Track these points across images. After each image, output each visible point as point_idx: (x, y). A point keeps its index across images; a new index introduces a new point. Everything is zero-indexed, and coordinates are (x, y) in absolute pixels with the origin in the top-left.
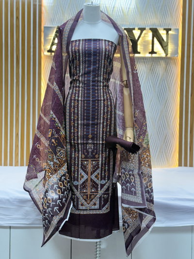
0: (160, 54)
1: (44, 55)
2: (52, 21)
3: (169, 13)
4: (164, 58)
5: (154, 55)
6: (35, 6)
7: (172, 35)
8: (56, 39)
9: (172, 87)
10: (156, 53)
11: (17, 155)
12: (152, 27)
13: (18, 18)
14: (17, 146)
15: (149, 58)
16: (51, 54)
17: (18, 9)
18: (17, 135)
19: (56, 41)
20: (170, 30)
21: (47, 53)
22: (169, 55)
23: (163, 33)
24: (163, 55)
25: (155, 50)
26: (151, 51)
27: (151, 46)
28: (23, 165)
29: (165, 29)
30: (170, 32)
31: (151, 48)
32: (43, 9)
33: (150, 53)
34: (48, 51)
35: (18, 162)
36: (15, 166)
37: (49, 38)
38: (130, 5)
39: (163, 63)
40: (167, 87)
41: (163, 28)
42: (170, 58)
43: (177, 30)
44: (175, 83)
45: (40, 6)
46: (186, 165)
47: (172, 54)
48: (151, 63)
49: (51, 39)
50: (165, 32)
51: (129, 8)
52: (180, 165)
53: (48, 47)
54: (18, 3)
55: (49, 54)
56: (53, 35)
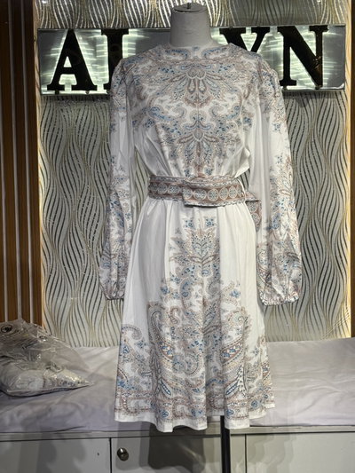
1: (41, 95)
4: (314, 92)
5: (289, 88)
7: (330, 39)
8: (67, 59)
9: (333, 157)
10: (294, 83)
12: (283, 24)
16: (57, 93)
19: (67, 64)
20: (324, 28)
21: (46, 91)
22: (325, 87)
24: (310, 85)
25: (292, 76)
27: (282, 65)
29: (311, 29)
30: (324, 33)
31: (282, 70)
34: (50, 88)
39: (313, 104)
40: (322, 157)
41: (308, 27)
42: (326, 94)
43: (343, 27)
44: (339, 150)
47: (329, 82)
50: (313, 34)
53: (50, 78)
55: (53, 92)
56: (61, 49)
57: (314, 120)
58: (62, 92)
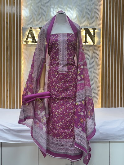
0: (90, 43)
1: (23, 44)
2: (27, 24)
3: (95, 19)
4: (93, 45)
5: (86, 44)
6: (17, 15)
7: (97, 32)
8: (30, 35)
10: (88, 43)
11: (7, 102)
12: (85, 28)
13: (7, 22)
14: (7, 97)
15: (84, 45)
16: (27, 43)
17: (7, 17)
18: (7, 90)
19: (30, 36)
20: (96, 29)
21: (24, 43)
22: (95, 44)
23: (92, 31)
24: (92, 43)
25: (87, 41)
26: (85, 41)
27: (85, 38)
28: (11, 108)
29: (92, 29)
30: (96, 31)
31: (85, 40)
32: (22, 17)
33: (84, 42)
34: (25, 42)
35: (8, 106)
36: (6, 108)
37: (26, 34)
38: (72, 15)
39: (92, 49)
41: (91, 29)
42: (96, 46)
43: (100, 29)
44: (99, 60)
45: (20, 15)
46: (105, 107)
47: (97, 43)
48: (85, 49)
49: (26, 35)
50: (93, 30)
51: (72, 17)
52: (102, 107)
53: (25, 39)
54: (7, 14)
55: (26, 43)
56: (28, 32)
57: (93, 52)
58: (28, 43)
